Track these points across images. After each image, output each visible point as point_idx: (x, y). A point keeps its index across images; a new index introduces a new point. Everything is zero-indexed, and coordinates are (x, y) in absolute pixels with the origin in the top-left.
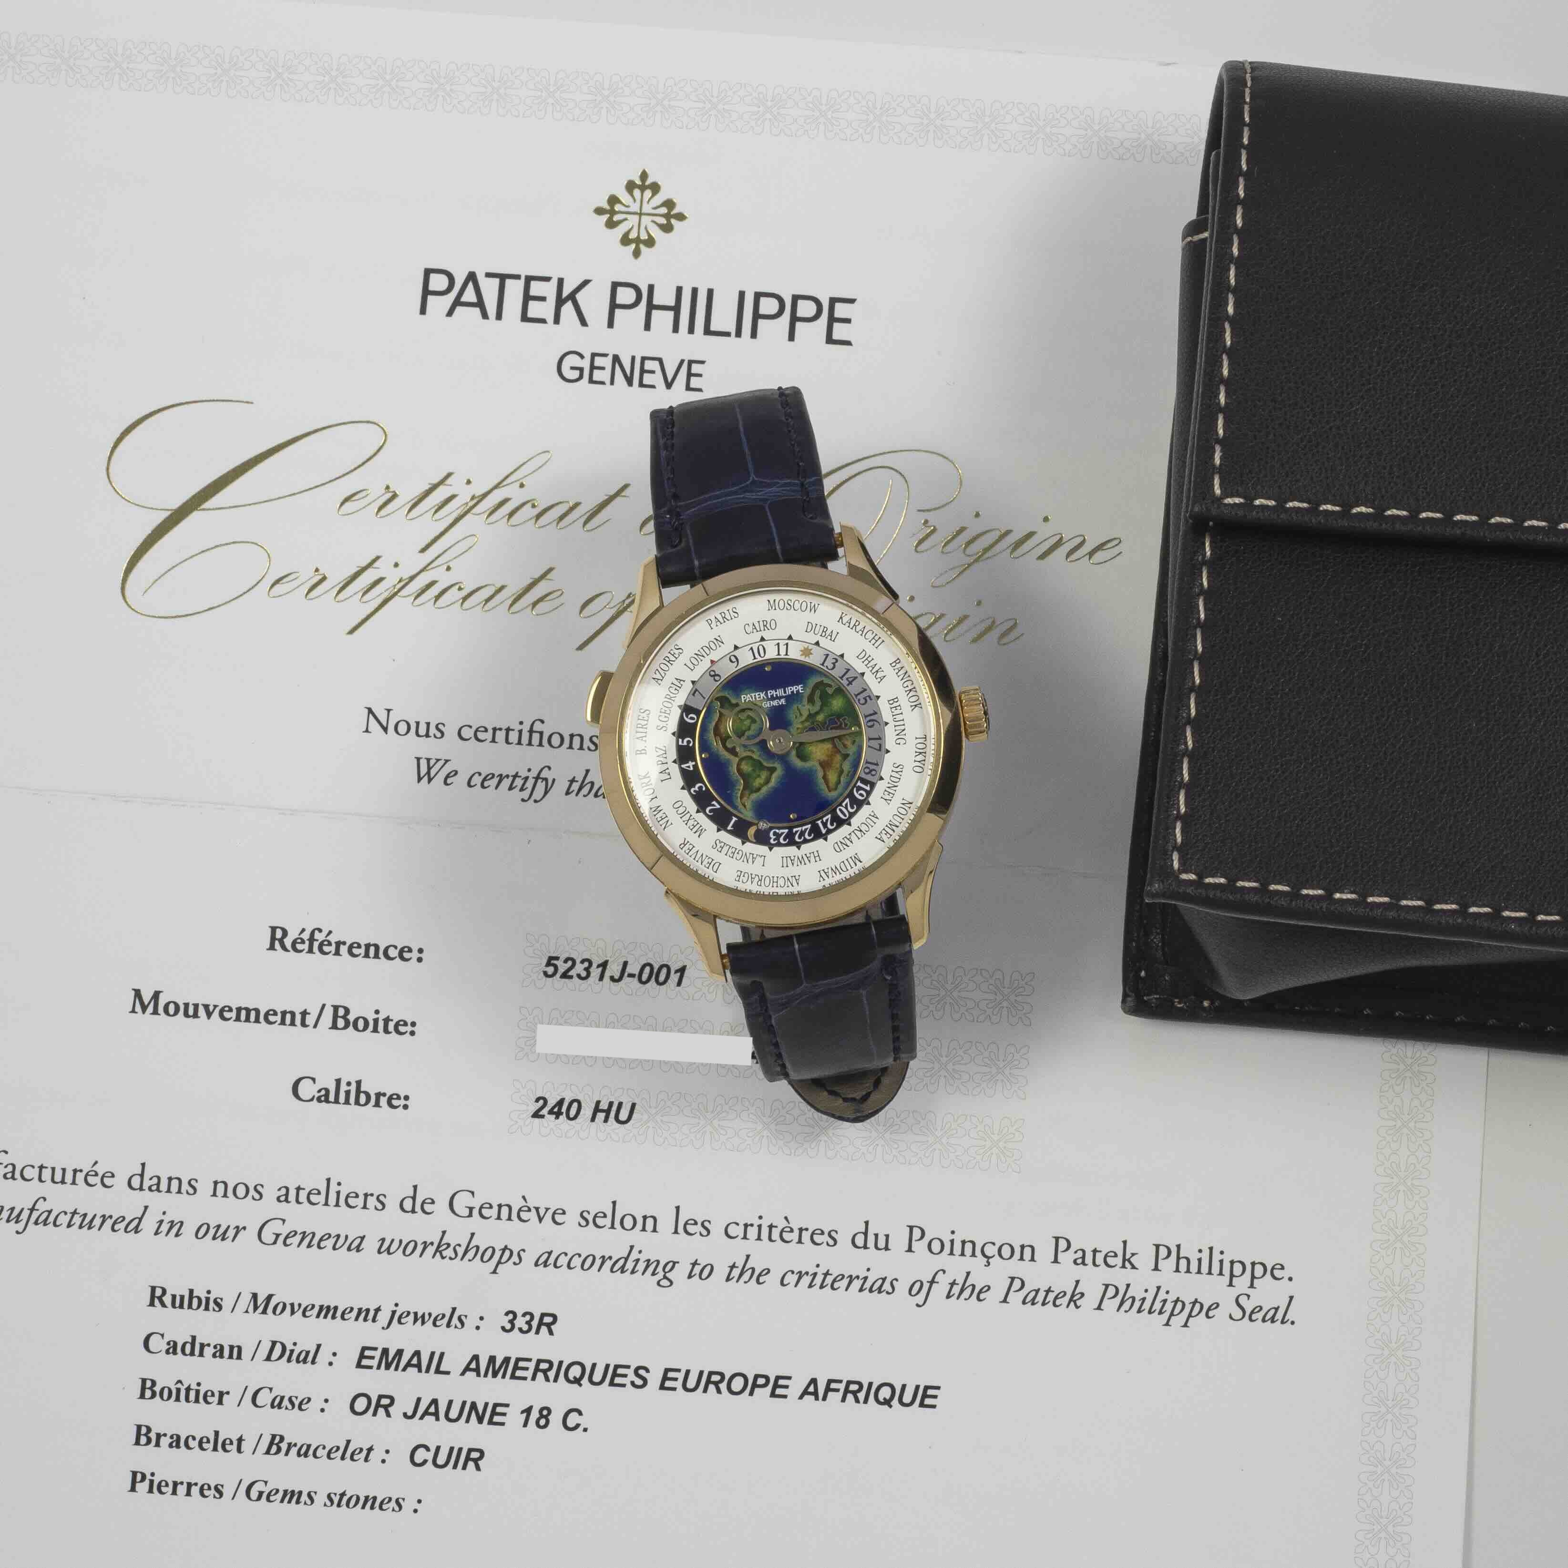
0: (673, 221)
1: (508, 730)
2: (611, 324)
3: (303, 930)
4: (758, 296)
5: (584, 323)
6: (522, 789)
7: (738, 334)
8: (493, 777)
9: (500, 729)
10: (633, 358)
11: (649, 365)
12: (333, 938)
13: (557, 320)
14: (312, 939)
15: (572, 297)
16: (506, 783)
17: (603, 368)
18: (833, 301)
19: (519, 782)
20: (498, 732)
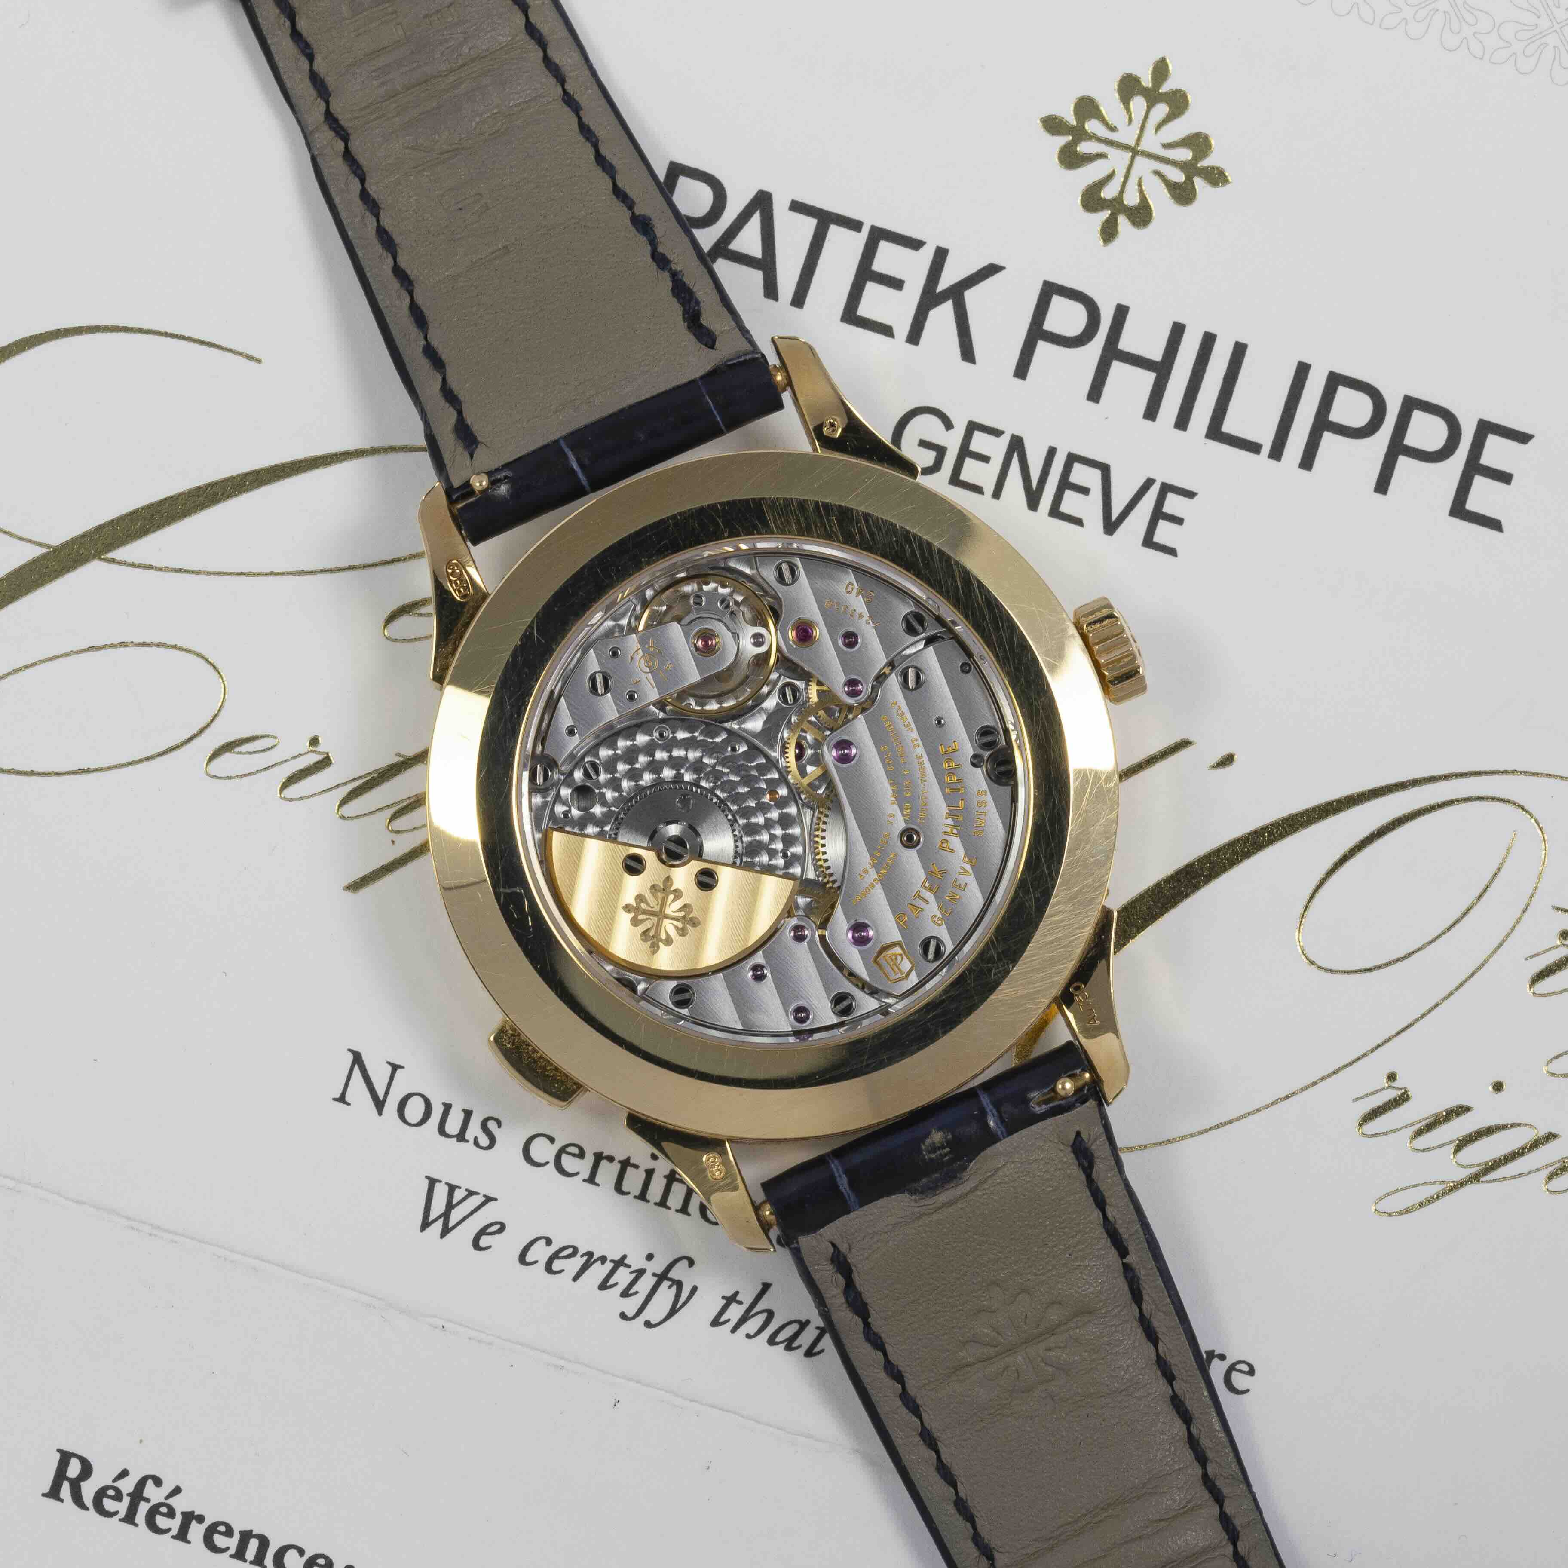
0: (1198, 182)
1: (626, 1164)
2: (1022, 370)
3: (124, 1474)
4: (1335, 381)
5: (968, 354)
6: (625, 1294)
7: (1277, 452)
8: (574, 1254)
9: (611, 1159)
10: (1052, 452)
11: (1081, 474)
12: (180, 1504)
13: (914, 337)
14: (137, 1496)
15: (957, 293)
16: (598, 1272)
17: (985, 459)
18: (1485, 428)
19: (623, 1277)
20: (604, 1163)
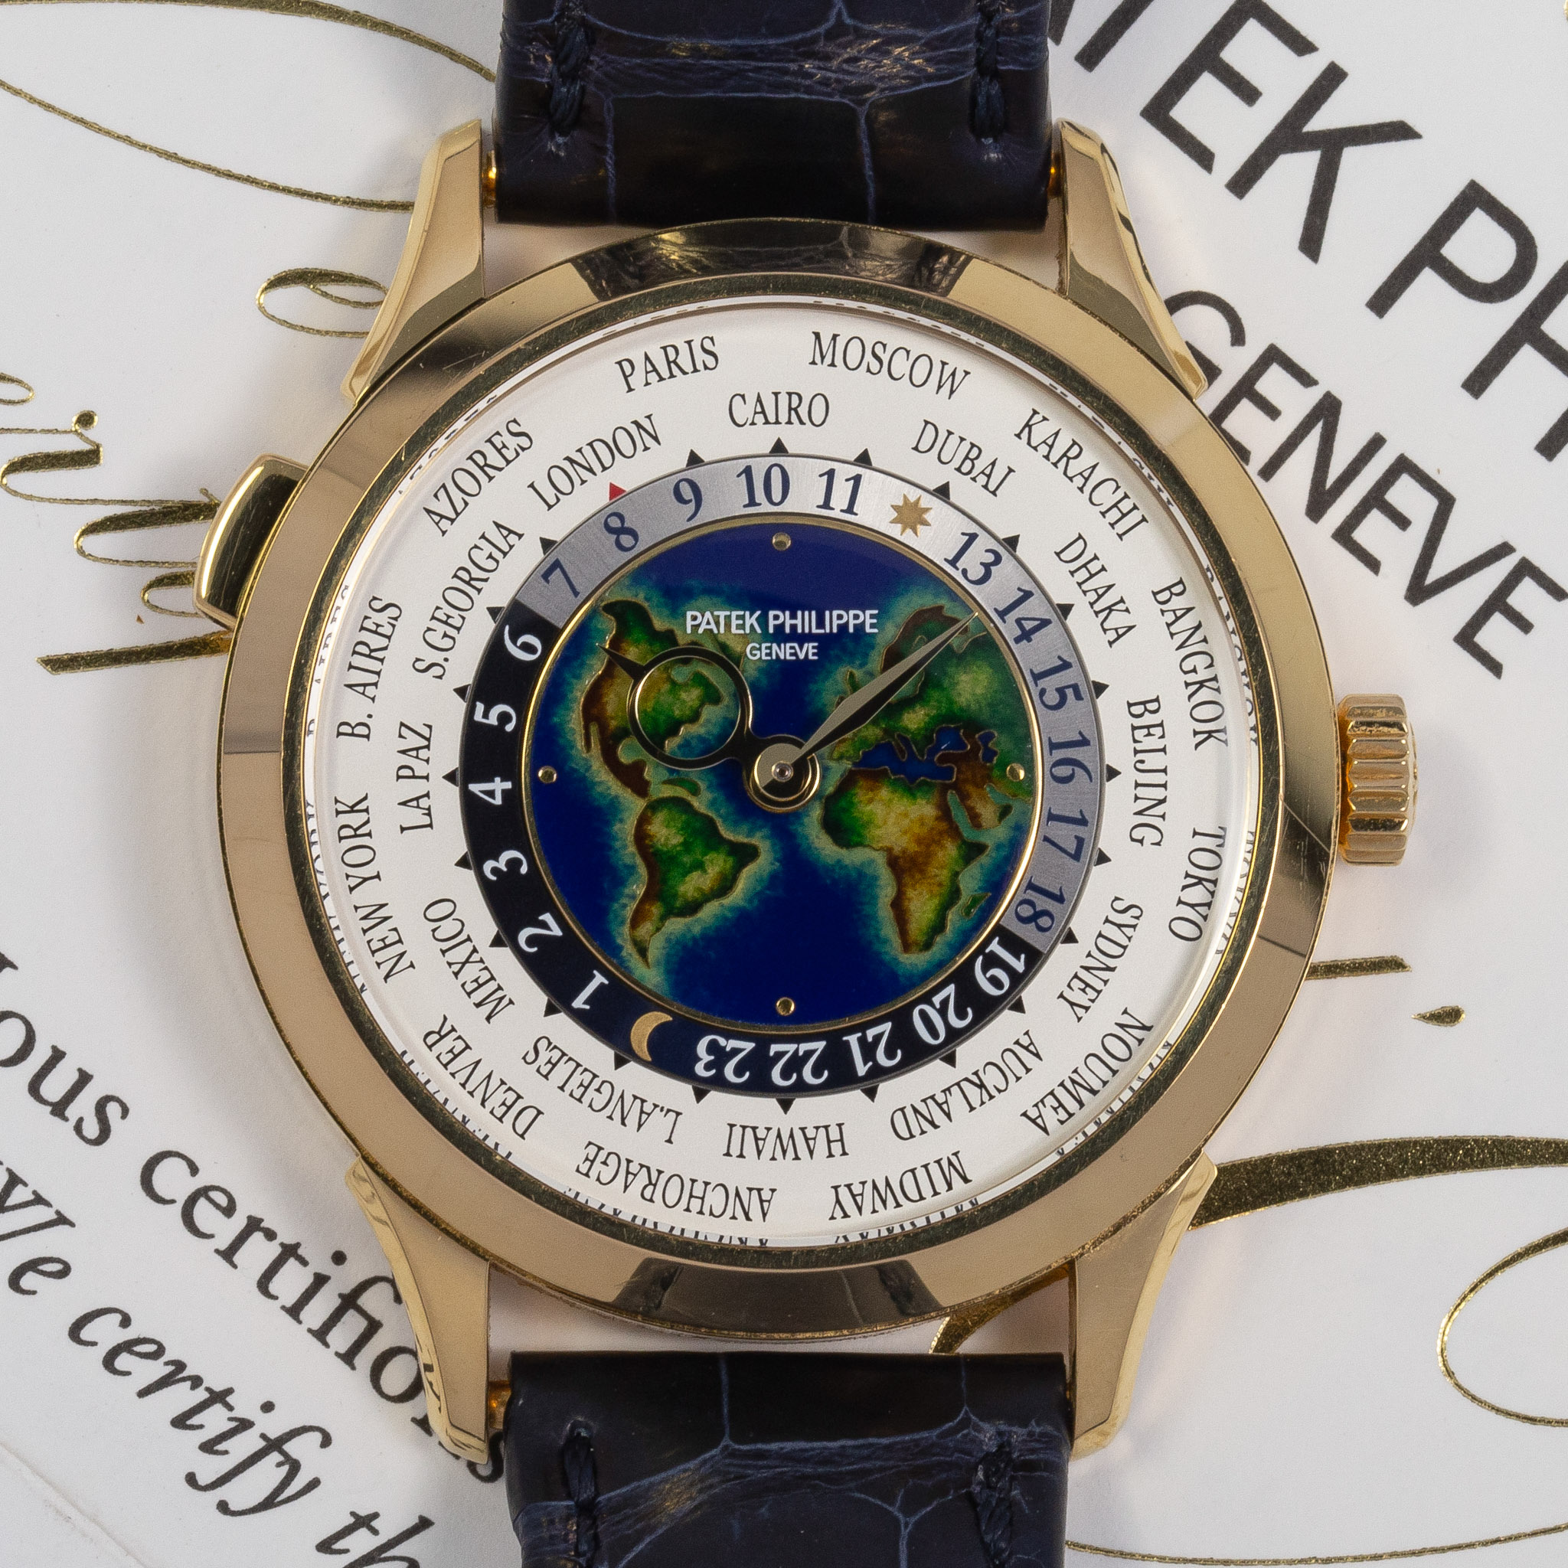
1: (290, 1251)
2: (1382, 301)
5: (1311, 243)
6: (208, 1447)
8: (157, 1355)
9: (270, 1235)
10: (1376, 443)
11: (1406, 494)
13: (1242, 183)
15: (1333, 144)
16: (181, 1397)
17: (1272, 412)
19: (215, 1420)
20: (257, 1237)
